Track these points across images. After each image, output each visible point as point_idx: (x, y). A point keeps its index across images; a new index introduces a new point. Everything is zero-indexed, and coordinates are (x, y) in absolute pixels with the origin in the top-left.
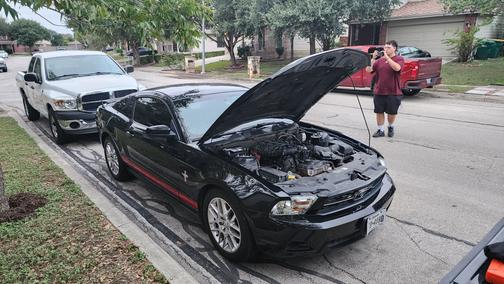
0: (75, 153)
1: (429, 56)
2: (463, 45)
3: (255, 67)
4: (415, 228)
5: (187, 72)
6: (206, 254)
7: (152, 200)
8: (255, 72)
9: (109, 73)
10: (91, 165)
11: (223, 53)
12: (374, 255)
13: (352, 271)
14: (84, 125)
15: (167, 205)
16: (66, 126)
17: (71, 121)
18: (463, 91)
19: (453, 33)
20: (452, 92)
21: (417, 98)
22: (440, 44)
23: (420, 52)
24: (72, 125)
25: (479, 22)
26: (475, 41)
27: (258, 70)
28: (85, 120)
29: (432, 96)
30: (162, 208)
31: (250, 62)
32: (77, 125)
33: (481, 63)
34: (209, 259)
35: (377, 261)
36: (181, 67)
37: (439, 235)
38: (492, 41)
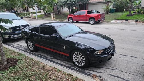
0: (11, 45)
1: (99, 13)
2: (107, 9)
3: (54, 16)
4: (118, 55)
5: (31, 18)
6: (73, 67)
7: (48, 56)
8: (54, 18)
9: (17, 20)
10: (20, 48)
11: (40, 12)
12: (113, 62)
13: (110, 66)
14: (13, 36)
15: (54, 57)
16: (7, 37)
17: (8, 35)
18: (110, 21)
19: (104, 6)
20: (107, 22)
21: (100, 24)
22: (101, 9)
23: (97, 11)
24: (9, 37)
25: (110, 4)
26: (109, 8)
27: (55, 17)
28: (13, 35)
29: (103, 23)
30: (52, 58)
31: (52, 15)
32: (10, 36)
33: (111, 14)
34: (75, 68)
35: (114, 63)
36: (29, 17)
37: (124, 55)
38: (113, 8)
